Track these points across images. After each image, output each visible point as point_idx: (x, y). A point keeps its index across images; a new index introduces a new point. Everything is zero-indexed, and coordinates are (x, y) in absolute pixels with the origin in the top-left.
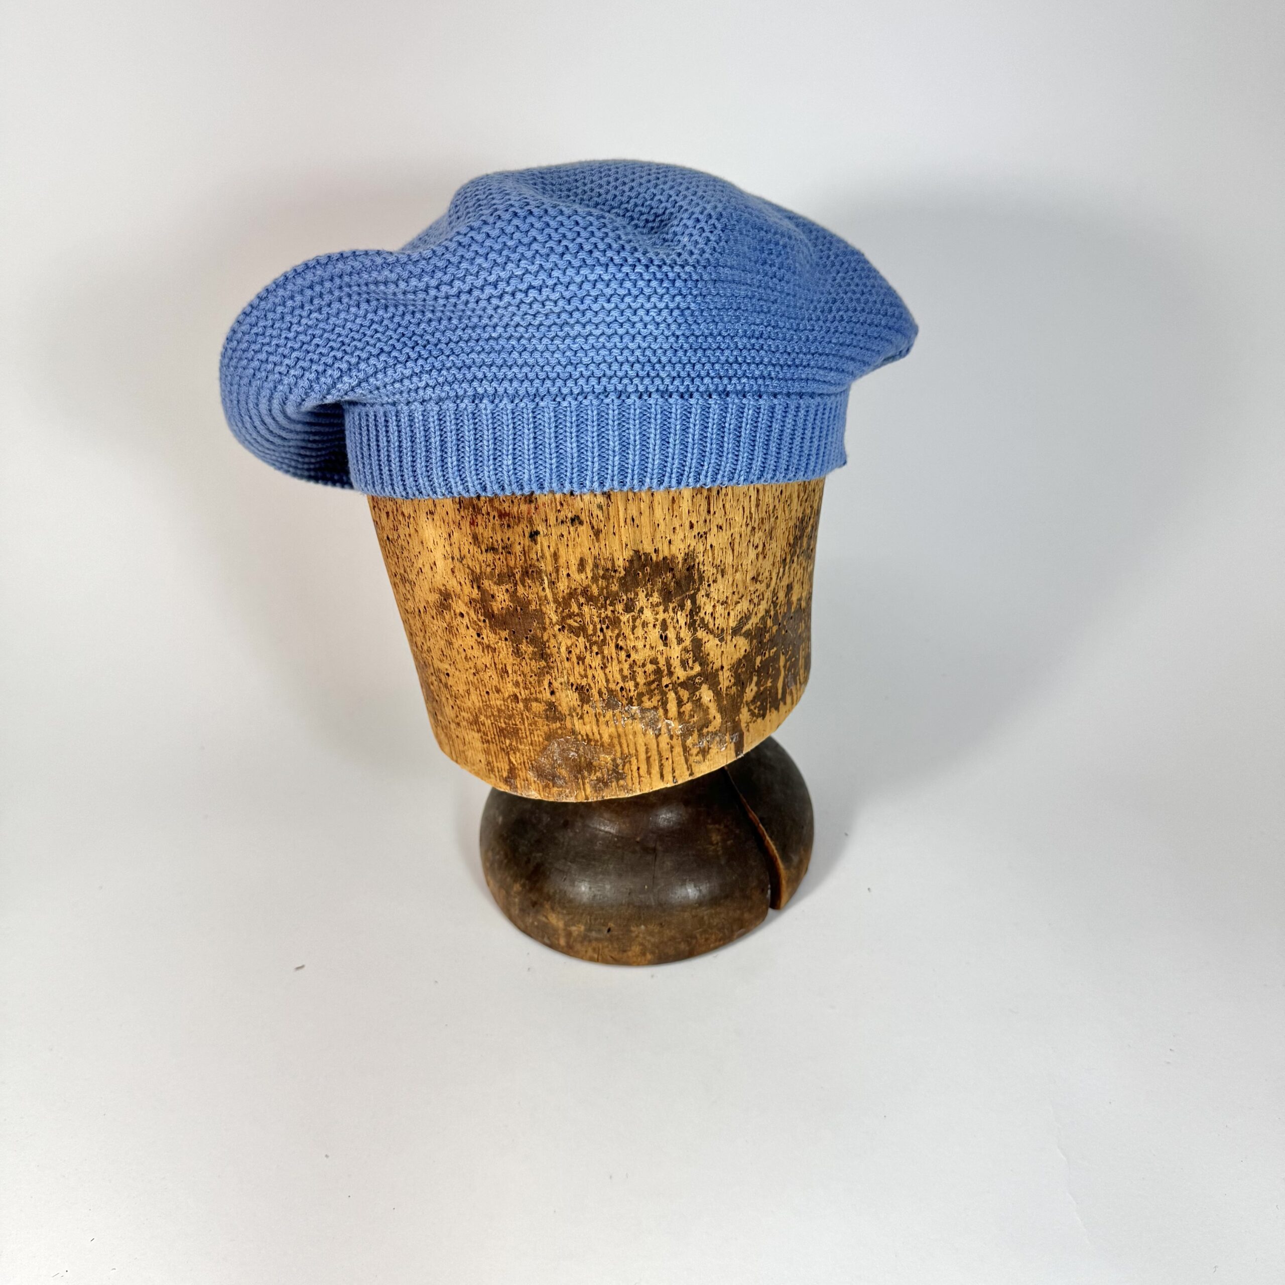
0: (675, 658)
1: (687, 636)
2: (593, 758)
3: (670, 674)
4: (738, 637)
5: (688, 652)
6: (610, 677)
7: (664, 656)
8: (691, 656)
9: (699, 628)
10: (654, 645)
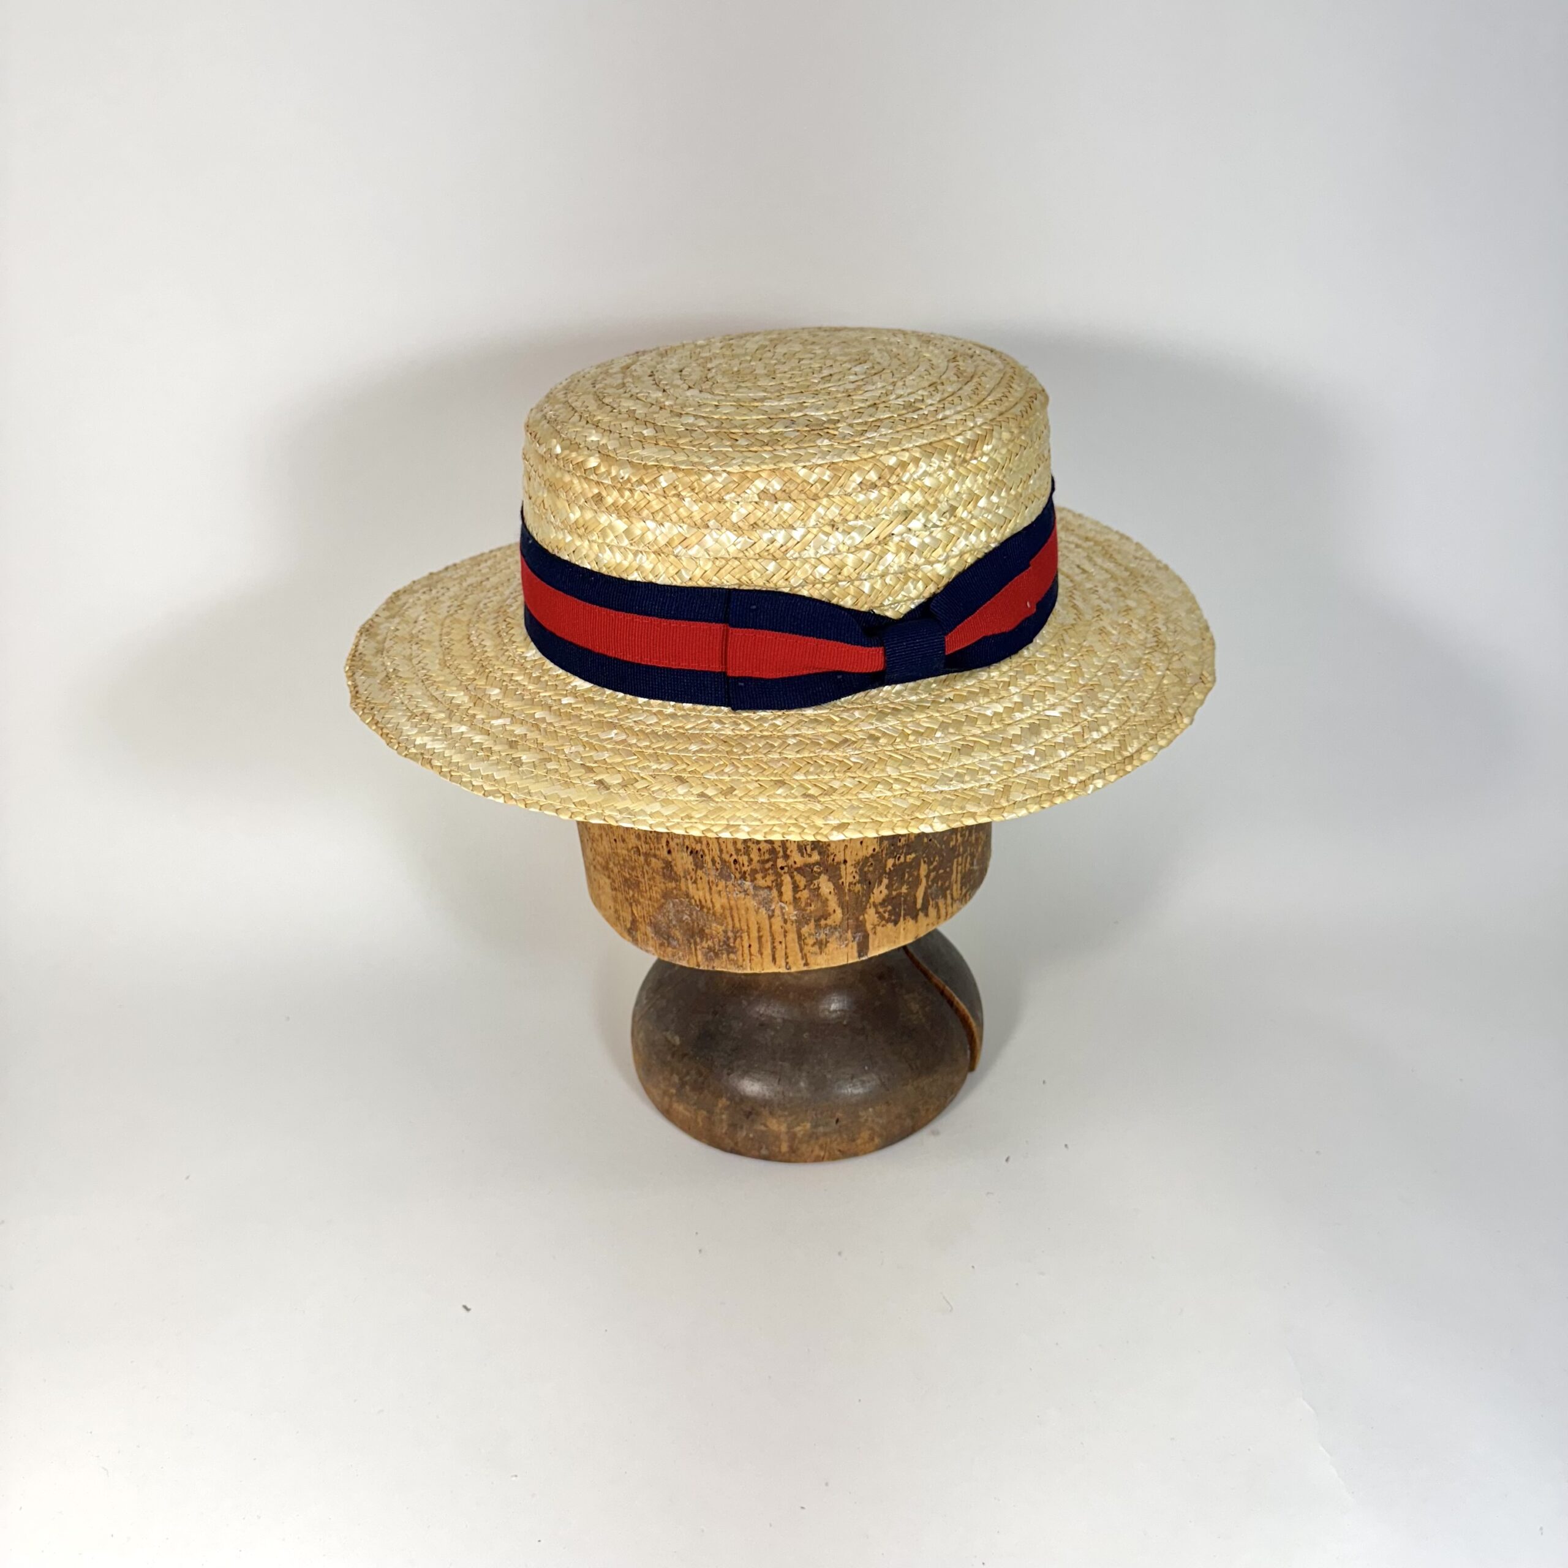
2: (705, 925)
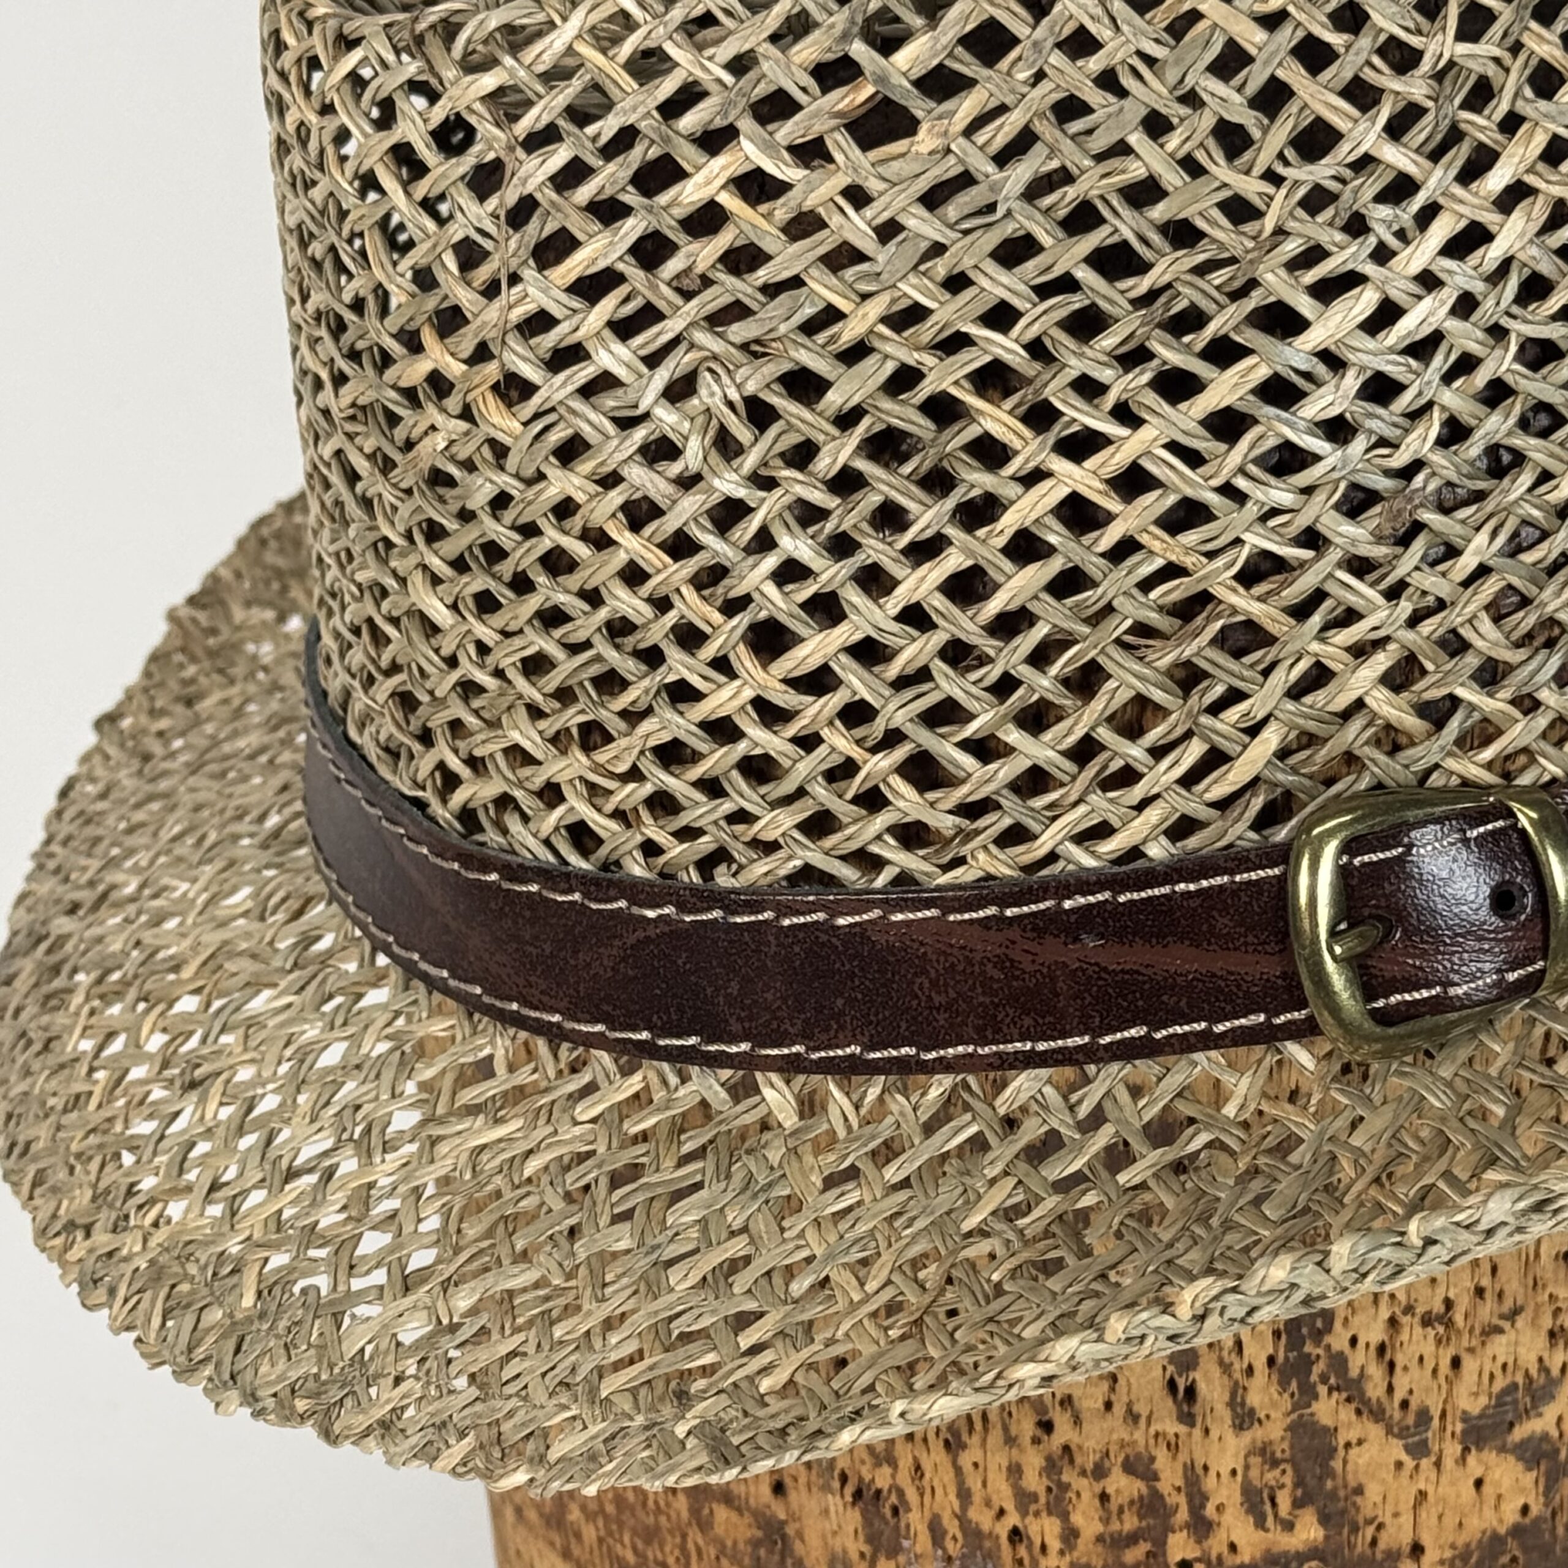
0: (1225, 1472)
1: (1274, 1404)
3: (1201, 1527)
4: (1490, 1456)
5: (1275, 1463)
6: (974, 1482)
7: (1183, 1457)
8: (1288, 1480)
9: (1323, 1390)
10: (1141, 1408)
